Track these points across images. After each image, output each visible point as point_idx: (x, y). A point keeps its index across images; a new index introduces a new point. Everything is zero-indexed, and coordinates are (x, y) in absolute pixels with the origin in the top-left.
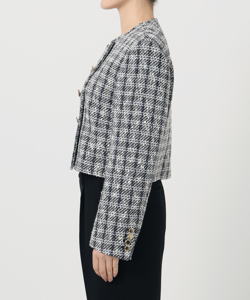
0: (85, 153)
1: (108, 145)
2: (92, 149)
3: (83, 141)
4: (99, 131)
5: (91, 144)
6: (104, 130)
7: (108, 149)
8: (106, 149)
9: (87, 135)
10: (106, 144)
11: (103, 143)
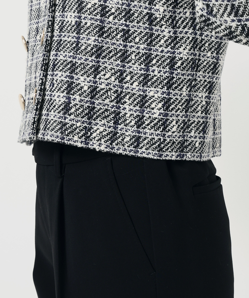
0: (69, 98)
1: (128, 78)
2: (86, 88)
3: (60, 74)
4: (106, 46)
5: (82, 78)
6: (117, 43)
7: (126, 86)
8: (122, 87)
9: (69, 60)
10: (122, 74)
11: (116, 73)
